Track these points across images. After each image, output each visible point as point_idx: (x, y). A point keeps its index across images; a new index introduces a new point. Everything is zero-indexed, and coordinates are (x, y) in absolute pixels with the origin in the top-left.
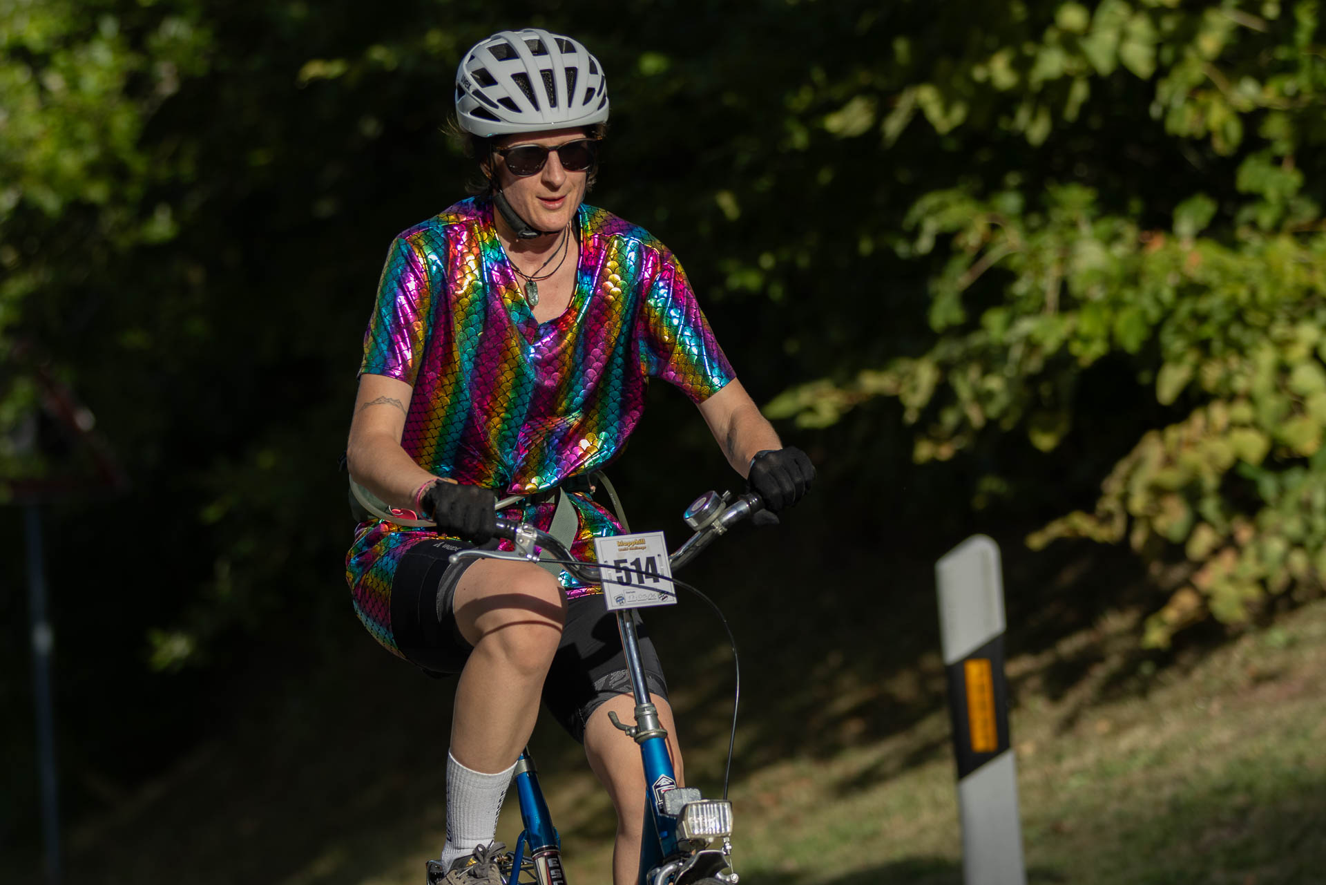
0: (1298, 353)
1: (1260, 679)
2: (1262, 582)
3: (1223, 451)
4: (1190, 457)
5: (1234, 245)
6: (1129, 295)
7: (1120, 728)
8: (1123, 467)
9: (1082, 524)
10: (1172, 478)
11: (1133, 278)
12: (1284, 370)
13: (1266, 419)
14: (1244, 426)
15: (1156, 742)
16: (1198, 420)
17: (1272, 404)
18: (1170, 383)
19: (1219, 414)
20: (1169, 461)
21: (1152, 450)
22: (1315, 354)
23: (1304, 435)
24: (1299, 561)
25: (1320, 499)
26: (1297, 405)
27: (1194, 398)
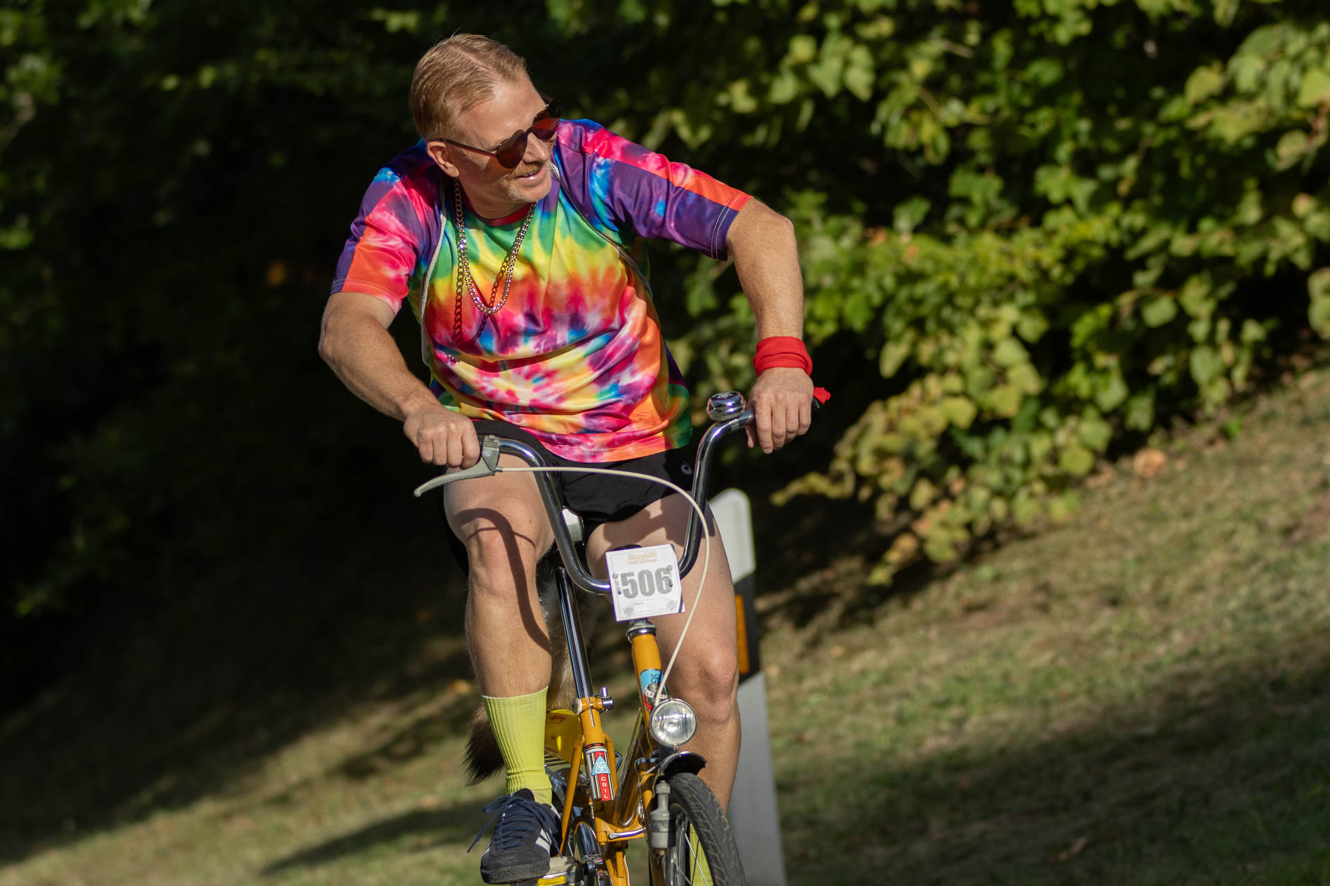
0: (1000, 331)
1: (971, 609)
2: (969, 526)
3: (937, 417)
4: (910, 424)
5: (947, 240)
6: (856, 282)
7: (852, 652)
8: (852, 433)
9: (817, 482)
10: (894, 442)
11: (859, 268)
12: (988, 346)
13: (973, 389)
14: (954, 395)
15: (884, 663)
16: (915, 390)
17: (979, 375)
18: (891, 359)
19: (933, 384)
20: (891, 428)
21: (877, 417)
22: (1015, 333)
23: (1006, 401)
24: (999, 507)
25: (1018, 455)
26: (1000, 376)
27: (911, 372)
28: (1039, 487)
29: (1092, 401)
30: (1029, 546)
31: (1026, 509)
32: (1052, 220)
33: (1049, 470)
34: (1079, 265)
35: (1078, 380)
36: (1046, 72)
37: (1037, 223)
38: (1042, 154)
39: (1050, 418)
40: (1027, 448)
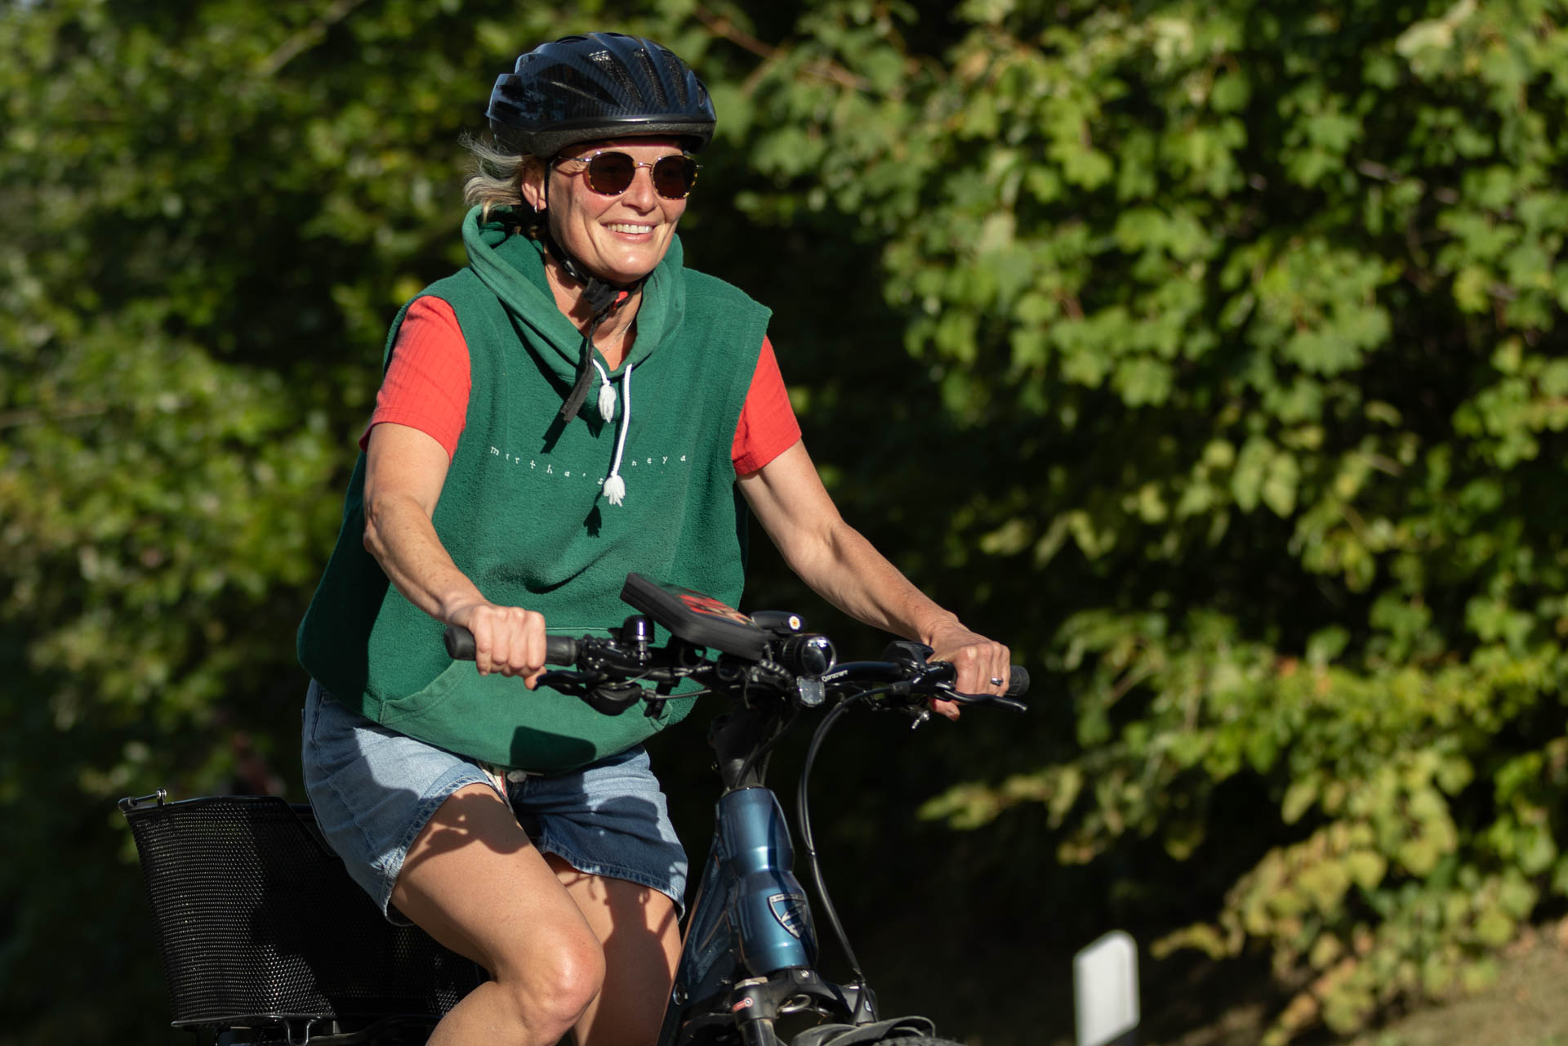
0: (1417, 780)
2: (1375, 991)
3: (1340, 874)
4: (1310, 881)
5: (1364, 674)
6: (1262, 718)
9: (1201, 936)
10: (1288, 902)
11: (1266, 702)
12: (1403, 796)
13: (1385, 842)
14: (1358, 848)
16: (1318, 842)
17: (1391, 828)
19: (1340, 835)
20: (1288, 881)
21: (1272, 870)
22: (1435, 782)
23: (1420, 857)
24: (1407, 973)
25: (1431, 914)
26: (1414, 830)
27: (1316, 819)
28: (1453, 953)
29: (1515, 861)
30: (1438, 1016)
31: (1437, 975)
32: (1482, 659)
33: (1464, 935)
34: (1509, 710)
35: (1501, 836)
36: (1484, 495)
37: (1465, 659)
38: (1476, 585)
39: (1468, 876)
40: (1441, 909)
